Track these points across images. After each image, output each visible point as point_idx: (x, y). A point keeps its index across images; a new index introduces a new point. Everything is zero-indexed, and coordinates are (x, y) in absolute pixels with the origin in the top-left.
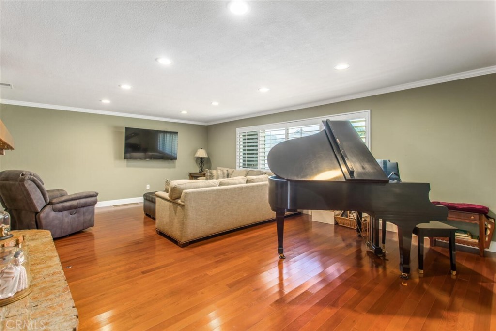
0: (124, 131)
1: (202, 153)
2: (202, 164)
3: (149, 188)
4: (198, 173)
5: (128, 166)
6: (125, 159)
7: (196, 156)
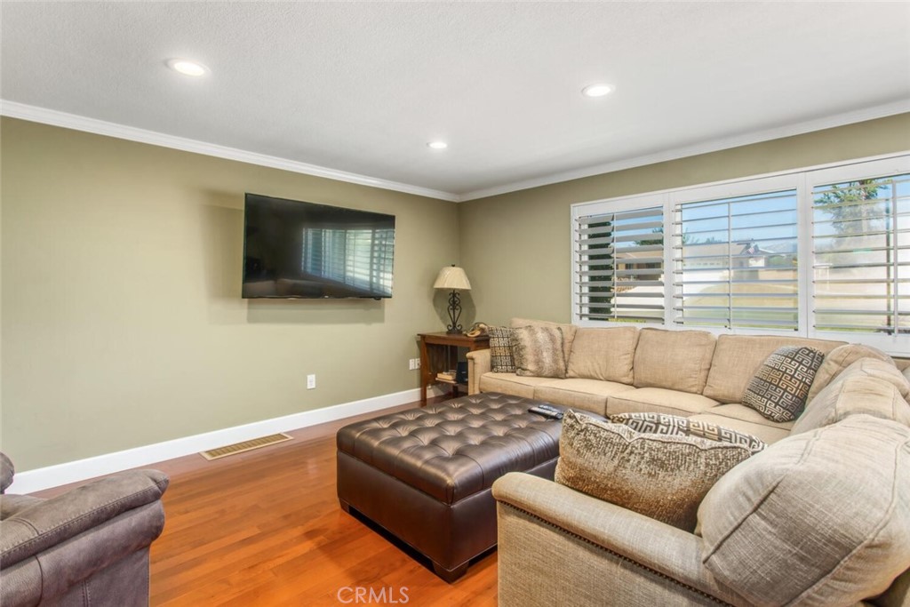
0: (242, 207)
1: (454, 279)
2: (454, 309)
3: (314, 387)
4: (445, 335)
5: (251, 320)
6: (244, 297)
7: (439, 285)
